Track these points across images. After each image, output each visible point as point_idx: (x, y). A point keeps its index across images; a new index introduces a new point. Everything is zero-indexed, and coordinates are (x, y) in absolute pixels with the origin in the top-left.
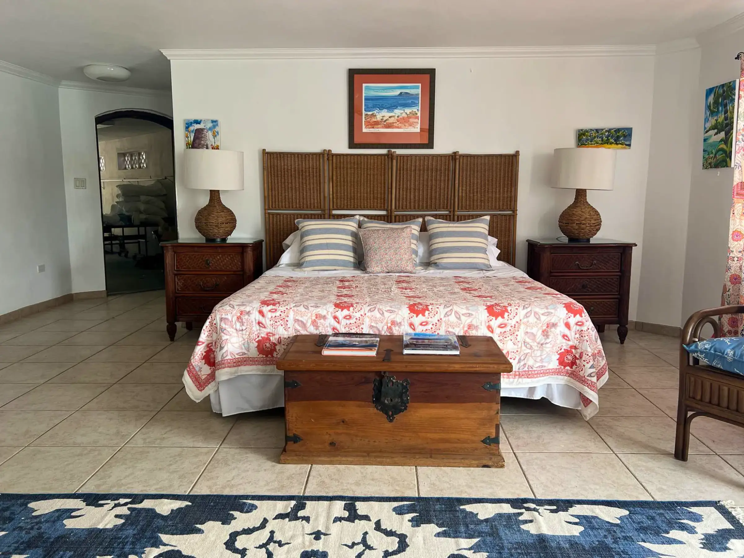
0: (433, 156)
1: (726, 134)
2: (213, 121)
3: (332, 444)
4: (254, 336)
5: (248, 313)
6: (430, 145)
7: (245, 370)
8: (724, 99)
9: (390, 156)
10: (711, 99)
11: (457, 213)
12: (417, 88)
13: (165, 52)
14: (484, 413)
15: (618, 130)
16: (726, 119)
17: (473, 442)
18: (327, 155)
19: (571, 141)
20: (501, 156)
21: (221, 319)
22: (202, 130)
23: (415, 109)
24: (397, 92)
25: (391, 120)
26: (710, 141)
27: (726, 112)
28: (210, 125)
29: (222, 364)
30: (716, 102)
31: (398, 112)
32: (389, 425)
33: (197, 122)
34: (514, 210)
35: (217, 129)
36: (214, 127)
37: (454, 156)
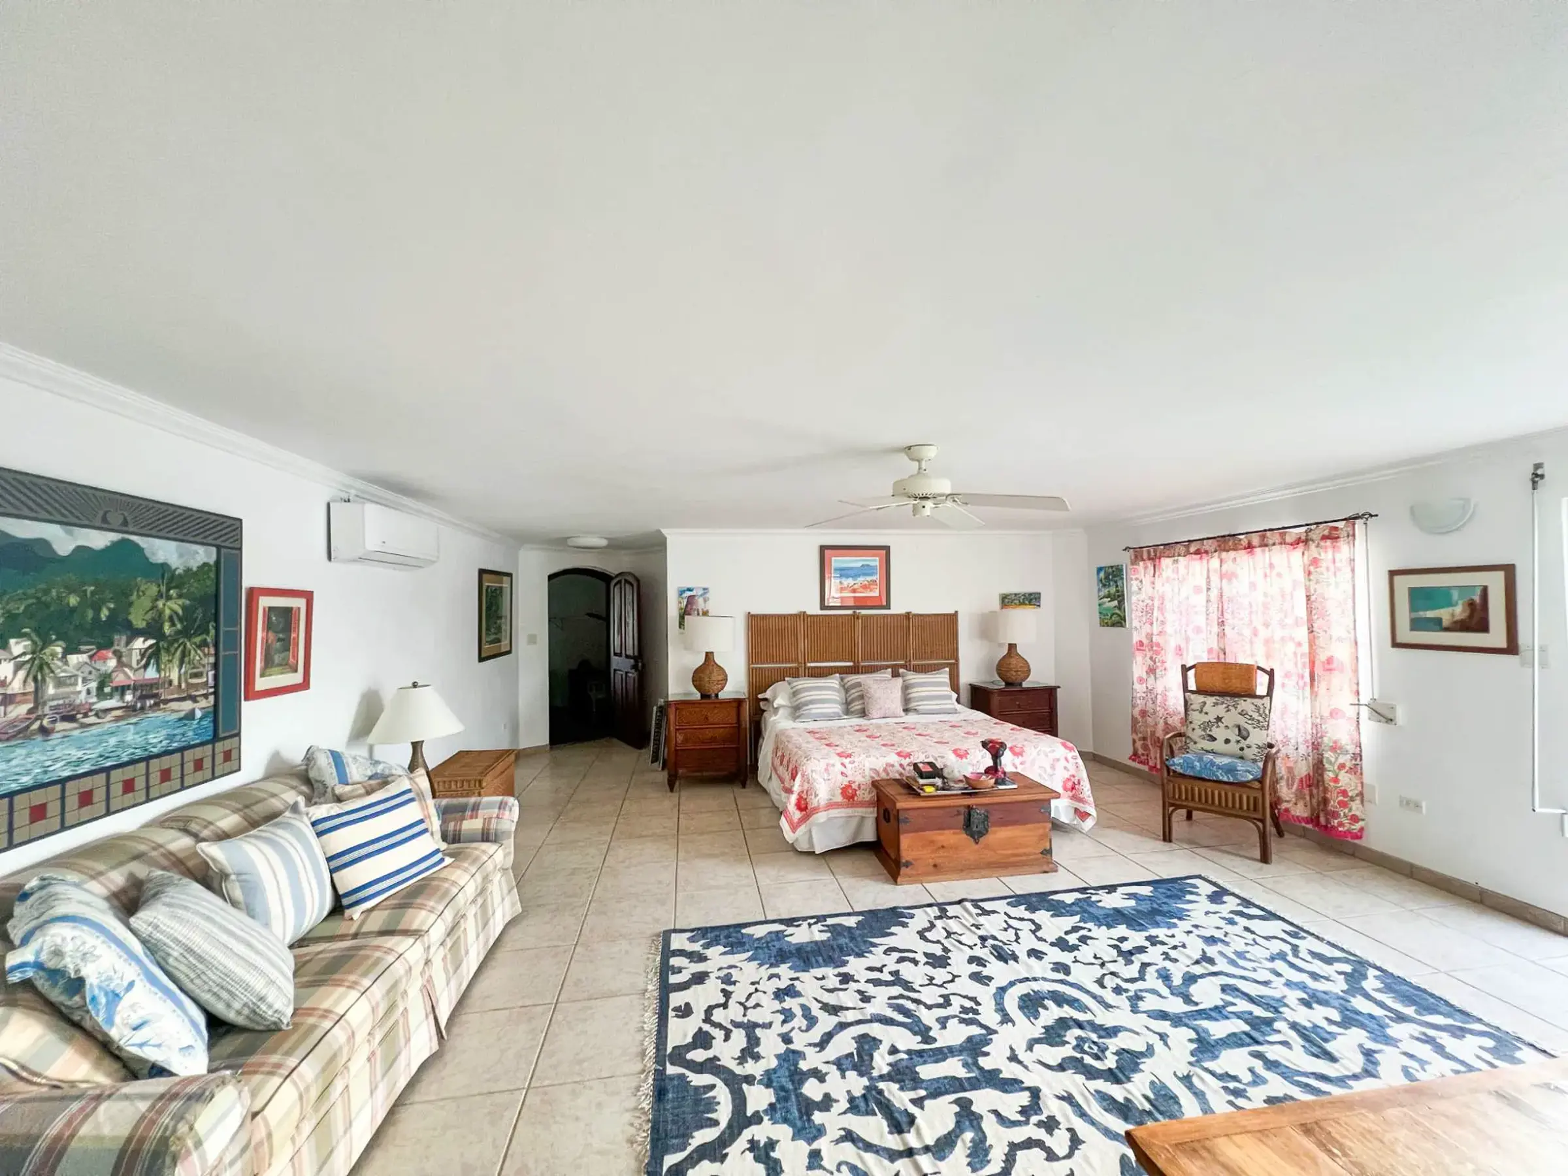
0: (892, 616)
1: (1119, 602)
2: (704, 589)
3: (935, 866)
4: (838, 784)
5: (833, 765)
6: (888, 607)
7: (835, 813)
8: (1114, 576)
9: (855, 617)
10: (1102, 575)
11: (912, 663)
12: (875, 561)
13: (664, 531)
14: (1041, 831)
15: (1030, 594)
16: (1118, 591)
17: (1035, 854)
18: (803, 616)
19: (996, 604)
20: (944, 615)
21: (812, 771)
22: (694, 596)
23: (874, 578)
24: (859, 565)
25: (856, 586)
26: (1105, 606)
27: (1117, 586)
28: (701, 592)
29: (816, 810)
30: (1107, 578)
31: (861, 579)
32: (977, 847)
33: (690, 590)
34: (957, 659)
35: (707, 595)
36: (705, 593)
37: (908, 616)
